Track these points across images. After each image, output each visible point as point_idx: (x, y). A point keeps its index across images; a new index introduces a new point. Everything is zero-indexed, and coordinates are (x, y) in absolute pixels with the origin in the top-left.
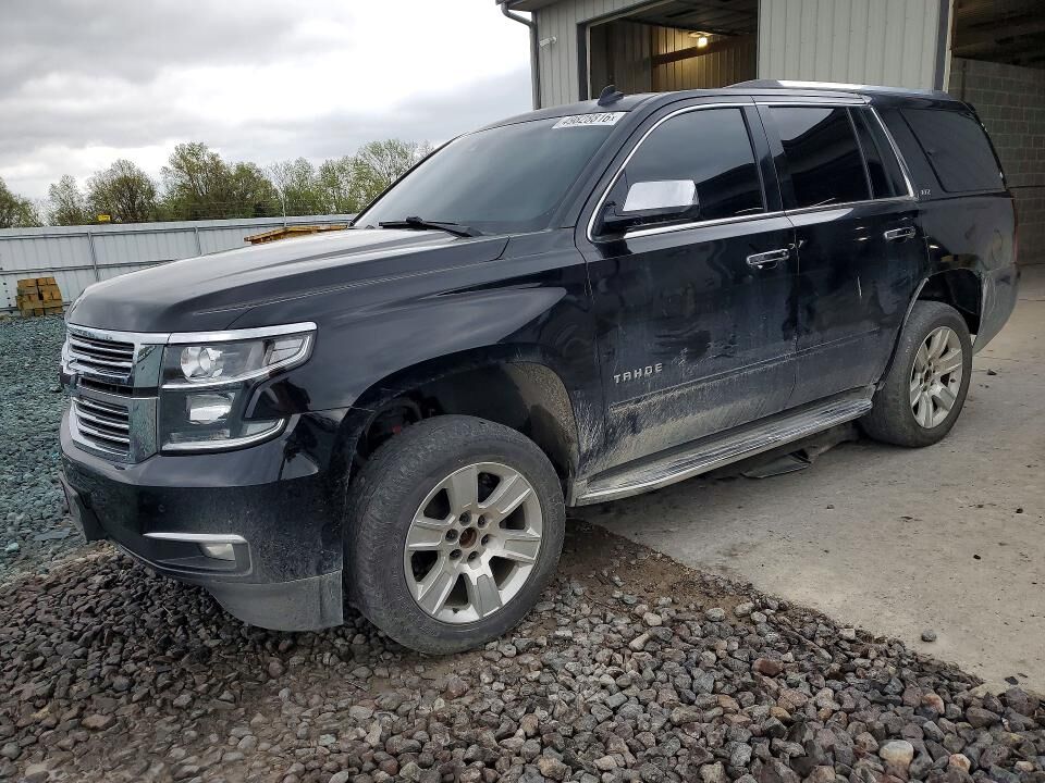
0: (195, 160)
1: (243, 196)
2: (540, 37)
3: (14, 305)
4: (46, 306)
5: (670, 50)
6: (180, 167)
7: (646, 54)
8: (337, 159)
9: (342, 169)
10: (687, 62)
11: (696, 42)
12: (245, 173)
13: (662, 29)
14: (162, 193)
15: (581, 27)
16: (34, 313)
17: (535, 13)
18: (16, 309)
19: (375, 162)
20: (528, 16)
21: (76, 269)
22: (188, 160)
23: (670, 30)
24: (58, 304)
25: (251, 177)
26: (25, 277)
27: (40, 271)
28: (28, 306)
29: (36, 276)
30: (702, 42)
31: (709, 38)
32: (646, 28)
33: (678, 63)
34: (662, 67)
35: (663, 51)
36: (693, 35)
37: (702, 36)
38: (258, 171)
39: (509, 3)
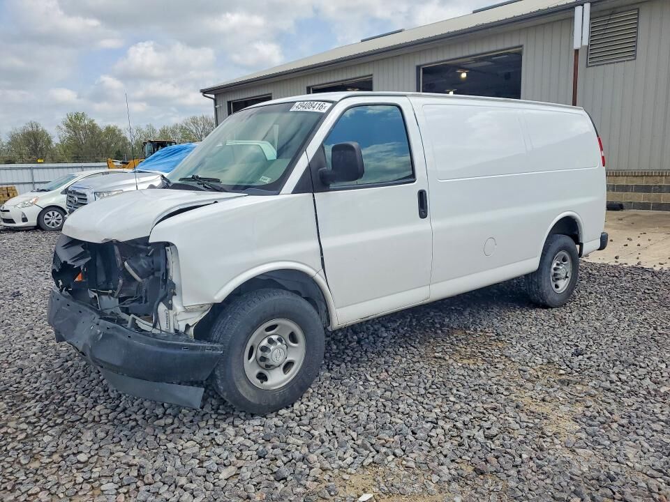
0: (78, 122)
1: (108, 145)
2: (217, 104)
6: (68, 126)
8: (170, 125)
12: (111, 132)
14: (55, 142)
17: (215, 95)
19: (193, 128)
21: (24, 183)
22: (75, 123)
25: (115, 134)
27: (7, 184)
28: (2, 199)
38: (120, 131)
39: (204, 92)
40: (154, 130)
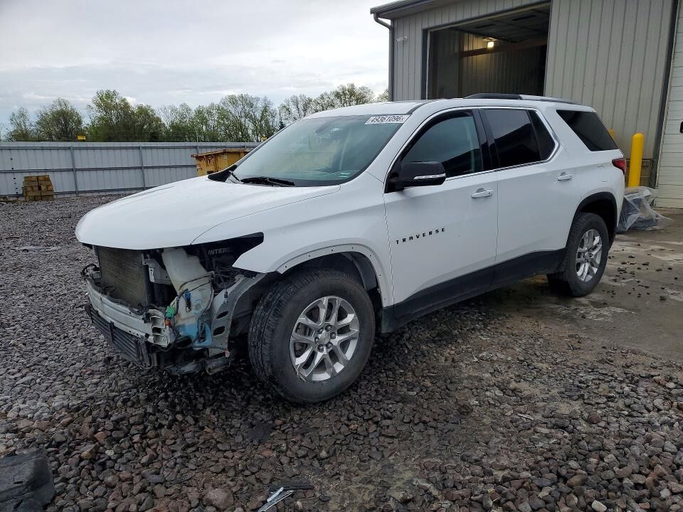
0: (109, 101)
1: (141, 127)
2: (396, 36)
3: (21, 192)
4: (43, 194)
5: (471, 49)
6: (99, 106)
7: (456, 50)
8: (206, 105)
9: (209, 113)
10: (480, 57)
11: (487, 45)
12: (143, 111)
13: (466, 35)
14: (86, 122)
15: (425, 32)
16: (35, 199)
17: (393, 21)
18: (21, 195)
19: (231, 108)
20: (388, 22)
21: (61, 171)
22: (106, 101)
23: (471, 36)
24: (50, 193)
25: (147, 114)
26: (28, 175)
27: (38, 171)
28: (31, 194)
29: (36, 174)
30: (491, 45)
31: (495, 43)
32: (457, 33)
33: (475, 57)
34: (465, 59)
35: (466, 49)
36: (485, 40)
37: (491, 40)
38: (152, 111)
39: (378, 13)
40: (188, 110)
